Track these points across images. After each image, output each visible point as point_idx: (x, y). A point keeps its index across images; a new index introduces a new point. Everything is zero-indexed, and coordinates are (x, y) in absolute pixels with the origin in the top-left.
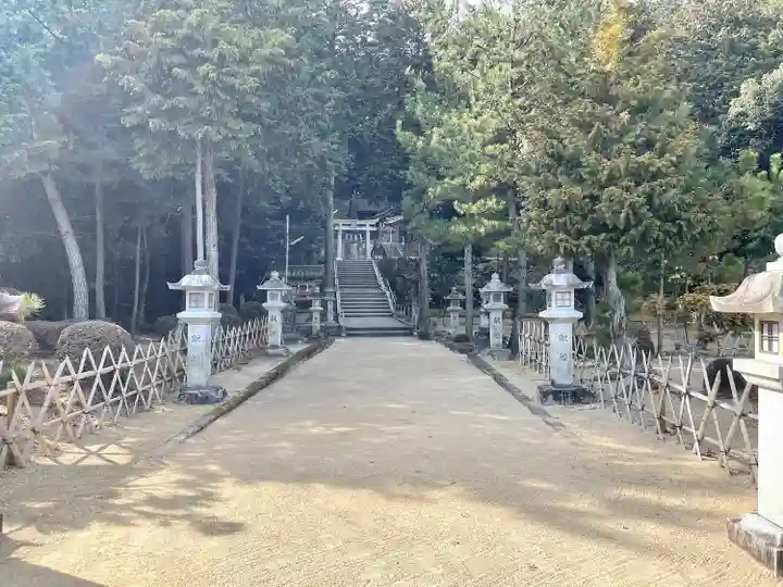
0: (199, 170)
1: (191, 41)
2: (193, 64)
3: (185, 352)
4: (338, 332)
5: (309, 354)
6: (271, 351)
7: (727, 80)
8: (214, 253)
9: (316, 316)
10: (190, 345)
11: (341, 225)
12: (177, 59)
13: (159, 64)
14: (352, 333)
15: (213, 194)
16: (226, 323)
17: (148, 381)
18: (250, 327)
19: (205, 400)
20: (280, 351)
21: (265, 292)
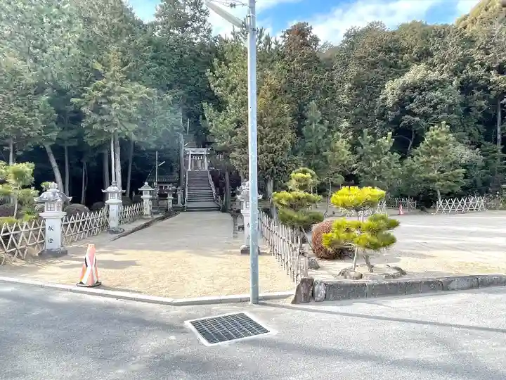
0: (112, 141)
1: (109, 93)
2: (110, 102)
3: (108, 216)
4: (182, 210)
5: (163, 219)
6: (145, 217)
7: (382, 80)
8: (119, 175)
9: (170, 201)
10: (110, 213)
11: (191, 151)
12: (103, 101)
13: (96, 103)
14: (190, 210)
15: (118, 149)
16: (124, 205)
17: (96, 226)
18: (136, 207)
19: (116, 232)
20: (150, 217)
21: (142, 191)
